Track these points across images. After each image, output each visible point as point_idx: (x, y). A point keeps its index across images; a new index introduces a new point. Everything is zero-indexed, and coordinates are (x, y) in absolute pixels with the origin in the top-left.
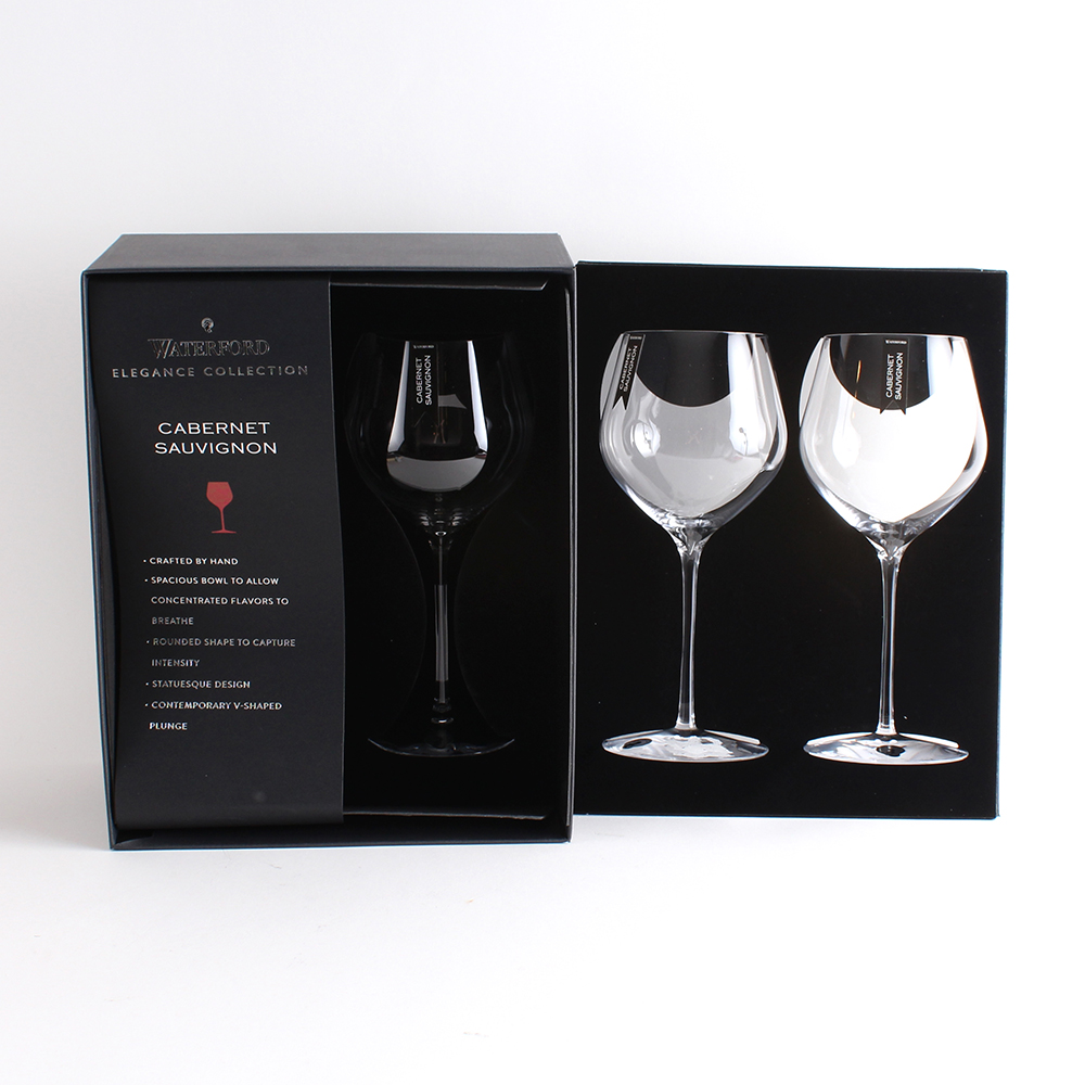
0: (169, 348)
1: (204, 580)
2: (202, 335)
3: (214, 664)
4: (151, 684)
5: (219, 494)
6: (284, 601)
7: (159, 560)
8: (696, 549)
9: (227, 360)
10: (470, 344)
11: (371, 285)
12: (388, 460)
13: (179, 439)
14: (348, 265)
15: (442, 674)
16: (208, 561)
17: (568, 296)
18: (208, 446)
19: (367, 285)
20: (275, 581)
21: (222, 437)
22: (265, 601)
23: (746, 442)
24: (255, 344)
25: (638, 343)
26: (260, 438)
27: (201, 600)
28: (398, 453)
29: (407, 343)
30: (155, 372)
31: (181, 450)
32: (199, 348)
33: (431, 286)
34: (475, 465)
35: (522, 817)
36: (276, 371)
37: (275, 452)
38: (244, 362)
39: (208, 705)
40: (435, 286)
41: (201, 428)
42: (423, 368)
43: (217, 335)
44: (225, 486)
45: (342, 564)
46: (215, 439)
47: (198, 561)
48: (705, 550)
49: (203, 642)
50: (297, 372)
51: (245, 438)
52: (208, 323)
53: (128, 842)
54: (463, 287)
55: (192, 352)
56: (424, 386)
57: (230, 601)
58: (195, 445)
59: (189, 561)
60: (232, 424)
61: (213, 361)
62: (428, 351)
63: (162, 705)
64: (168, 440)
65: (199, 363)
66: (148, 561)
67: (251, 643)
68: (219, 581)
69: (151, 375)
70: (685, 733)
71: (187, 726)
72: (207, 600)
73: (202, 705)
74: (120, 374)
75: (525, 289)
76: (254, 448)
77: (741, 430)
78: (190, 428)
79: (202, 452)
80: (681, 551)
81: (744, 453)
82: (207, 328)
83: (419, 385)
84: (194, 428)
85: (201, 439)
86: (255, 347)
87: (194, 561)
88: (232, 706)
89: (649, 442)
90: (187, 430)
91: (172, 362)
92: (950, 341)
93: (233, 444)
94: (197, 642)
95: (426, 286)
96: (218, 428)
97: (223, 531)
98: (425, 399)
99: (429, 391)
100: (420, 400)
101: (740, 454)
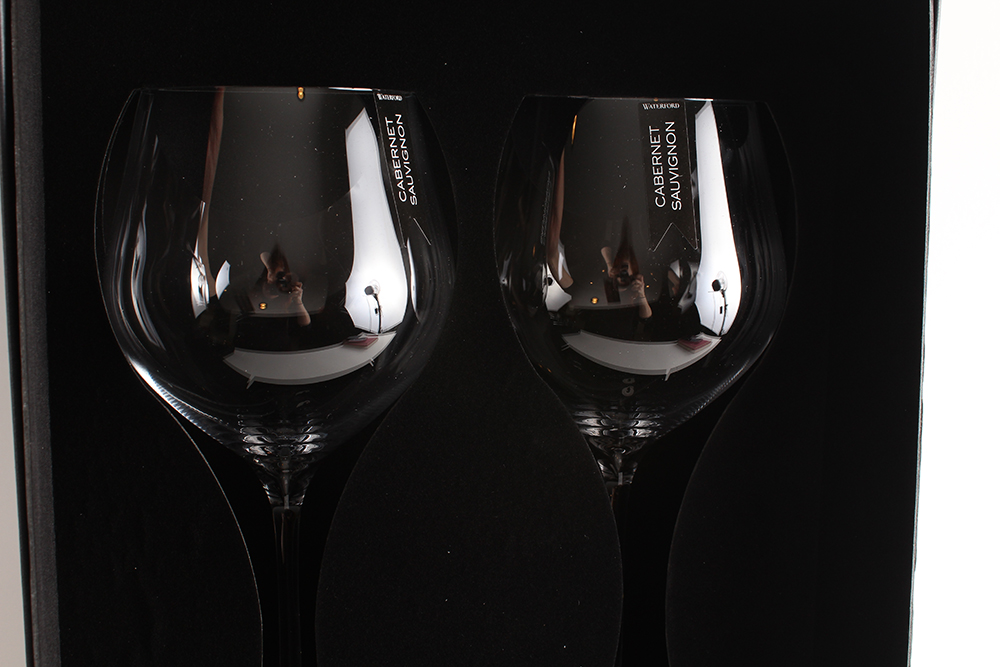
42: (664, 143)
56: (667, 176)
62: (669, 115)
83: (658, 175)
98: (670, 200)
99: (676, 186)
100: (661, 202)
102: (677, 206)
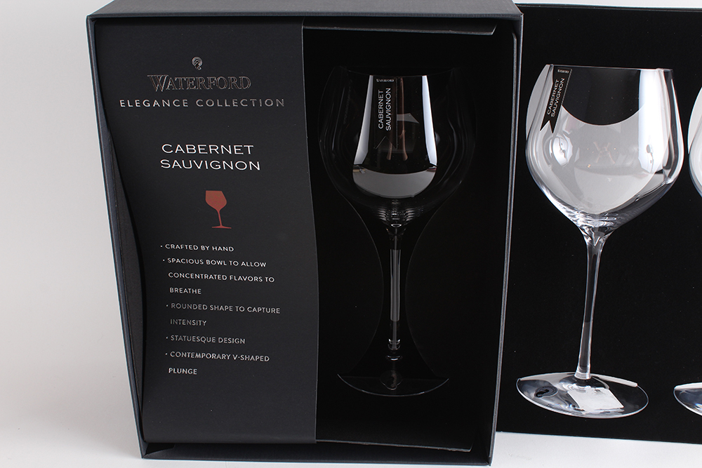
0: (164, 82)
1: (208, 262)
2: (193, 71)
3: (218, 325)
4: (170, 338)
5: (216, 199)
6: (271, 280)
7: (173, 246)
8: (600, 241)
9: (215, 94)
10: (425, 79)
11: (339, 29)
12: (354, 171)
13: (180, 157)
14: (319, 10)
15: (395, 316)
16: (210, 248)
17: (515, 40)
18: (204, 163)
19: (335, 28)
20: (263, 265)
21: (214, 156)
22: (256, 279)
23: (652, 162)
24: (239, 80)
25: (565, 76)
26: (246, 158)
27: (206, 276)
28: (363, 166)
29: (371, 77)
30: (156, 103)
31: (182, 165)
32: (192, 83)
33: (392, 30)
34: (427, 177)
35: (454, 450)
36: (257, 103)
37: (259, 169)
38: (230, 95)
39: (213, 356)
40: (396, 30)
41: (197, 149)
42: (385, 99)
43: (205, 72)
44: (220, 194)
45: (316, 254)
46: (210, 157)
47: (203, 248)
48: (607, 241)
49: (209, 308)
50: (275, 103)
51: (233, 158)
52: (197, 62)
53: (154, 453)
54: (421, 31)
55: (185, 86)
56: (385, 114)
57: (228, 278)
58: (193, 163)
59: (196, 248)
60: (222, 146)
61: (204, 94)
62: (389, 85)
63: (178, 354)
64: (171, 158)
65: (191, 96)
66: (164, 246)
67: (246, 309)
68: (220, 263)
69: (152, 105)
70: (583, 383)
71: (197, 372)
72: (211, 277)
73: (209, 356)
74: (126, 104)
75: (477, 34)
76: (241, 165)
77: (648, 150)
78: (188, 149)
79: (199, 168)
80: (587, 241)
81: (649, 171)
82: (197, 65)
83: (381, 114)
84: (190, 149)
85: (198, 157)
86: (238, 83)
87: (200, 248)
88: (231, 357)
89: (564, 151)
90: (185, 150)
91: (168, 95)
93: (224, 162)
94: (205, 307)
95: (388, 30)
96: (211, 150)
97: (221, 227)
98: (385, 125)
99: (389, 119)
100: (381, 126)
101: (646, 171)
102: (389, 128)
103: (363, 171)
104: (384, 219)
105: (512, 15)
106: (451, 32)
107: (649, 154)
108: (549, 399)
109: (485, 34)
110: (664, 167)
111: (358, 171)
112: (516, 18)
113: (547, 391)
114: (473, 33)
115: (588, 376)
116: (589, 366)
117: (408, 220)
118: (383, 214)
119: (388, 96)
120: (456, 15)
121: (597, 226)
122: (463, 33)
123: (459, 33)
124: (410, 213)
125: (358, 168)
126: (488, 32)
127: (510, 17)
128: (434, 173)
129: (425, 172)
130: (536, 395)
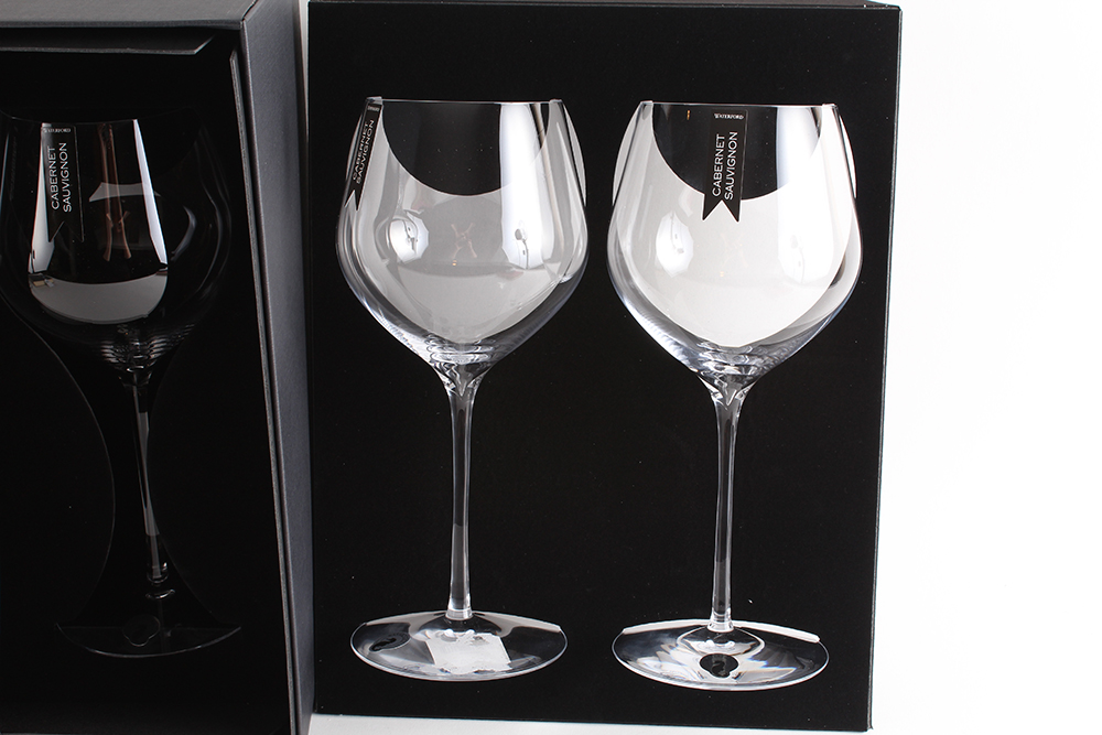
23: (526, 252)
25: (375, 116)
34: (158, 285)
70: (460, 626)
77: (518, 235)
80: (449, 390)
81: (524, 266)
89: (413, 240)
92: (814, 112)
101: (518, 267)
103: (51, 282)
104: (113, 360)
105: (227, 22)
106: (129, 50)
107: (521, 241)
108: (392, 653)
109: (183, 53)
110: (544, 261)
111: (42, 283)
112: (234, 27)
113: (393, 640)
114: (164, 52)
115: (466, 614)
116: (468, 598)
117: (153, 356)
118: (109, 352)
119: (63, 156)
120: (137, 23)
121: (463, 363)
122: (149, 52)
123: (143, 52)
124: (157, 345)
125: (41, 279)
126: (188, 49)
127: (223, 25)
128: (165, 278)
129: (153, 277)
130: (373, 649)
